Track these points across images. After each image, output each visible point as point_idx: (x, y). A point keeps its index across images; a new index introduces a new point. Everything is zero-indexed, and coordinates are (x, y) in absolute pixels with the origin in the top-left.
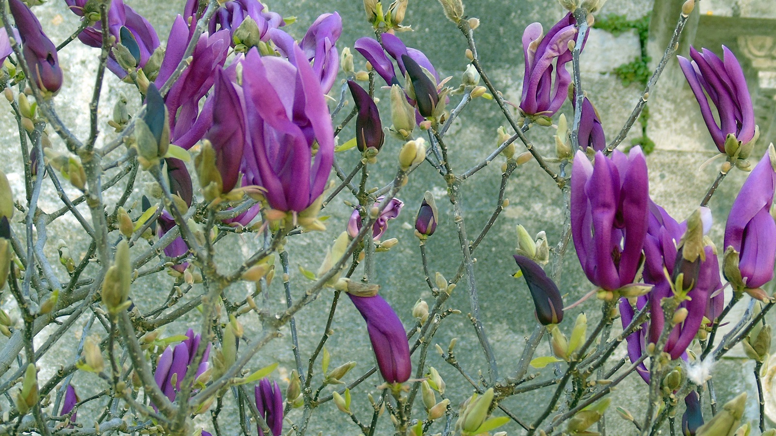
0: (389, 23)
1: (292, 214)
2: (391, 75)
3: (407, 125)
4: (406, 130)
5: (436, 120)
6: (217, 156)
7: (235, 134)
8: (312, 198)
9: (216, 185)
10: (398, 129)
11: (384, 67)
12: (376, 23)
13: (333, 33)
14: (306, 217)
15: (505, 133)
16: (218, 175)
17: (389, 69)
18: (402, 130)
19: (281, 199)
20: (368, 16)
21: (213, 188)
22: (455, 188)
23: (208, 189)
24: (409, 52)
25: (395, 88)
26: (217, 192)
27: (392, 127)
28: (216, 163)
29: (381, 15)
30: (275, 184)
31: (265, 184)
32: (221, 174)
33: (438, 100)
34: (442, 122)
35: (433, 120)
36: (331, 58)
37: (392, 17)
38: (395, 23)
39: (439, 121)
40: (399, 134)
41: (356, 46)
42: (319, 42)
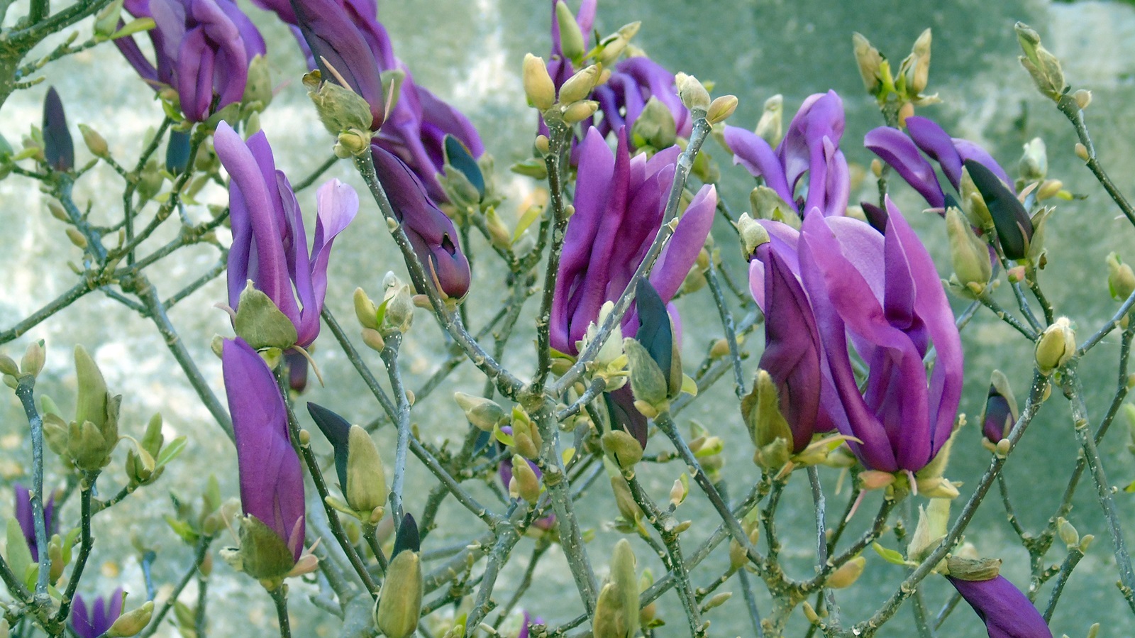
0: (903, 93)
1: (906, 476)
2: (931, 187)
3: (979, 273)
4: (979, 282)
5: (1032, 264)
6: (780, 394)
7: (805, 355)
8: (935, 446)
9: (784, 442)
10: (965, 282)
11: (919, 175)
12: (882, 95)
13: (834, 127)
14: (927, 477)
15: (1120, 263)
16: (784, 424)
17: (928, 176)
18: (973, 284)
19: (886, 454)
20: (868, 85)
21: (779, 447)
22: (1070, 372)
23: (770, 449)
24: (957, 146)
25: (953, 212)
26: (785, 453)
27: (954, 278)
28: (781, 408)
29: (889, 80)
30: (874, 430)
31: (856, 431)
32: (789, 421)
33: (1032, 230)
34: (1042, 265)
35: (1028, 264)
36: (836, 170)
37: (907, 82)
38: (913, 93)
39: (1037, 264)
40: (967, 289)
41: (867, 143)
42: (814, 145)
